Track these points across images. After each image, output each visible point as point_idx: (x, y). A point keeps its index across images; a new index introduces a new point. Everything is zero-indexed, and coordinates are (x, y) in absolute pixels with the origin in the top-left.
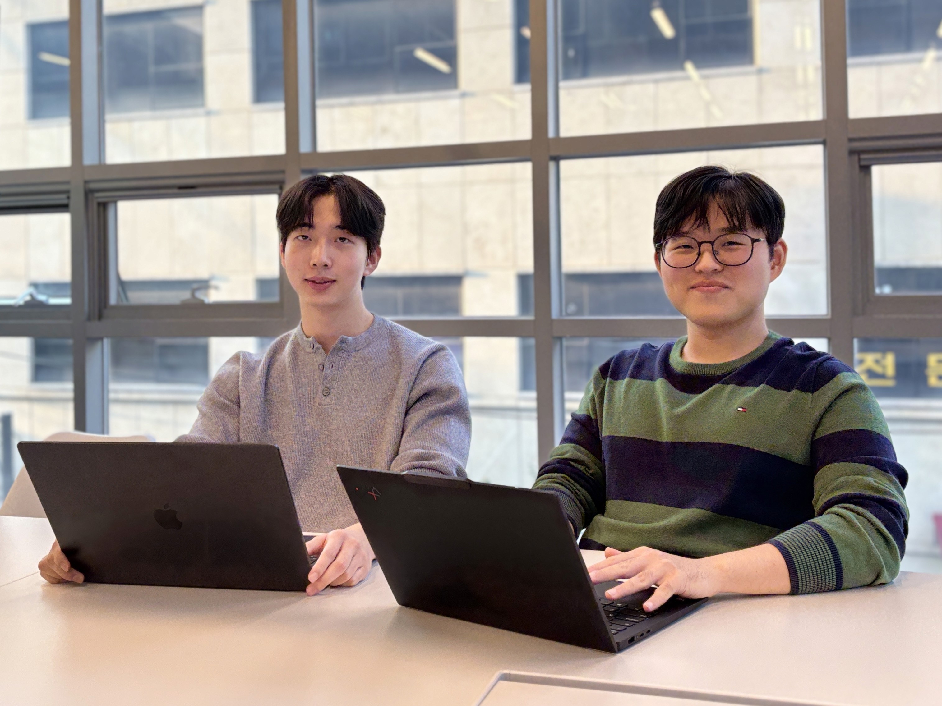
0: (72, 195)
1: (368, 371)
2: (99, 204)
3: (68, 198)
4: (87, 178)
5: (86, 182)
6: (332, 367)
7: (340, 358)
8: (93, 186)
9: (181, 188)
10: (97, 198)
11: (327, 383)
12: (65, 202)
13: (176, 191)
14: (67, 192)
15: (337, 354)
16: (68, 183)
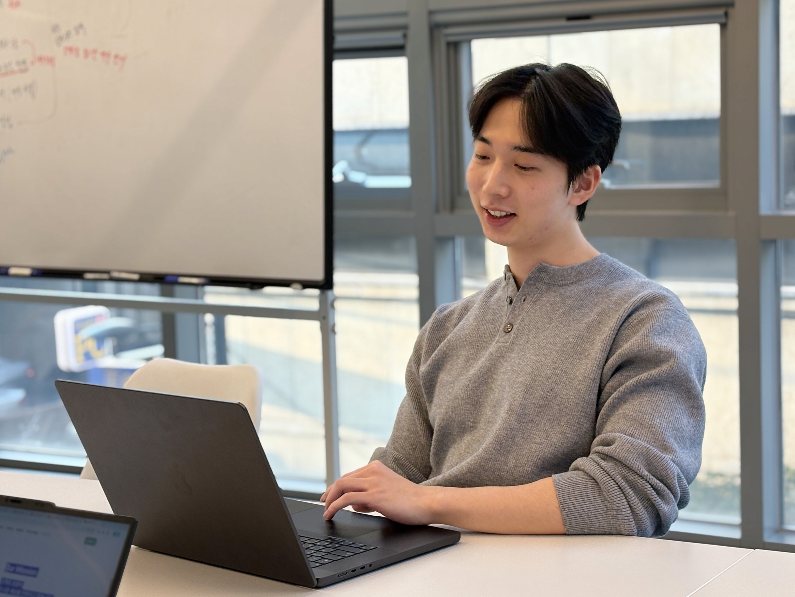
0: (411, 33)
1: (561, 311)
2: (449, 44)
3: (405, 36)
4: (433, 6)
5: (431, 13)
6: (524, 300)
7: (537, 290)
8: (440, 18)
9: (571, 18)
10: (447, 35)
11: (512, 318)
12: (400, 42)
13: (563, 23)
14: (404, 28)
15: (535, 284)
16: (405, 14)
